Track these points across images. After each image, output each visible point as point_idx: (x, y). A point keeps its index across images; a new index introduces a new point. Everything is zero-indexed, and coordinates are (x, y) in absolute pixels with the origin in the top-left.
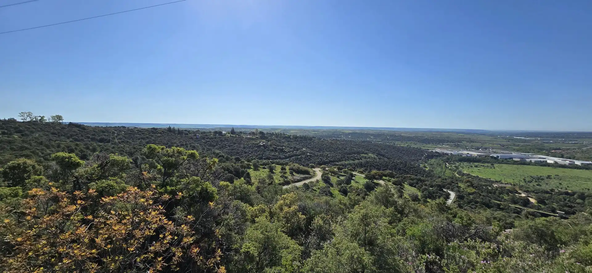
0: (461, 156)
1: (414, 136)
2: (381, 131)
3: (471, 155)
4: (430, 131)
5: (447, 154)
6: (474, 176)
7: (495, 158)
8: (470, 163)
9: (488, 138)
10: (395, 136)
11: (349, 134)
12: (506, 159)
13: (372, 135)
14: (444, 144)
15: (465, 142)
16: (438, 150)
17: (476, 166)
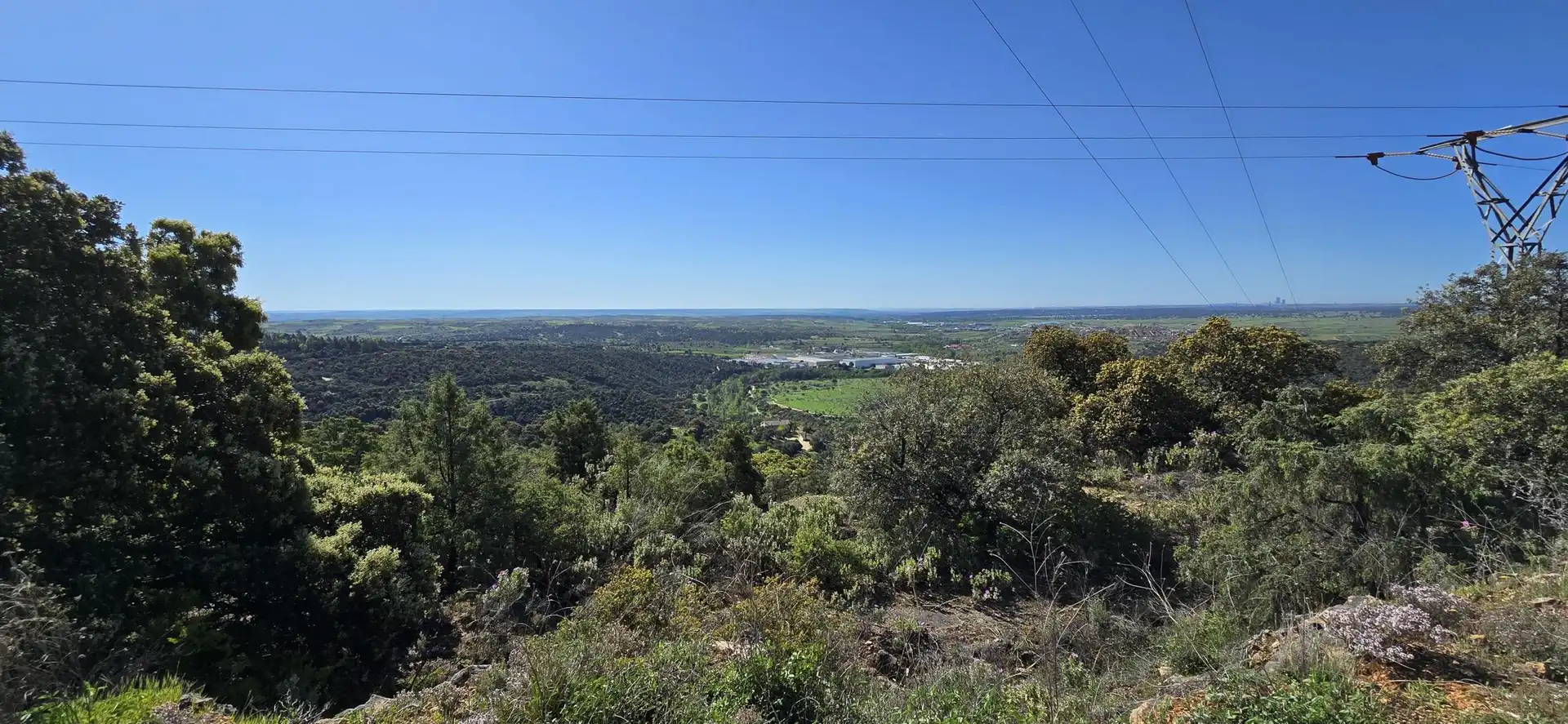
0: (788, 367)
1: (718, 329)
2: (652, 317)
3: (806, 365)
4: (763, 317)
5: (761, 366)
6: (783, 410)
7: (845, 367)
8: (797, 381)
9: (864, 326)
10: (675, 330)
11: (561, 329)
12: (863, 368)
13: (621, 329)
14: (775, 342)
15: (816, 337)
16: (749, 359)
17: (804, 388)
